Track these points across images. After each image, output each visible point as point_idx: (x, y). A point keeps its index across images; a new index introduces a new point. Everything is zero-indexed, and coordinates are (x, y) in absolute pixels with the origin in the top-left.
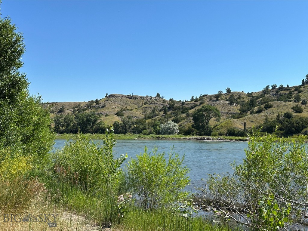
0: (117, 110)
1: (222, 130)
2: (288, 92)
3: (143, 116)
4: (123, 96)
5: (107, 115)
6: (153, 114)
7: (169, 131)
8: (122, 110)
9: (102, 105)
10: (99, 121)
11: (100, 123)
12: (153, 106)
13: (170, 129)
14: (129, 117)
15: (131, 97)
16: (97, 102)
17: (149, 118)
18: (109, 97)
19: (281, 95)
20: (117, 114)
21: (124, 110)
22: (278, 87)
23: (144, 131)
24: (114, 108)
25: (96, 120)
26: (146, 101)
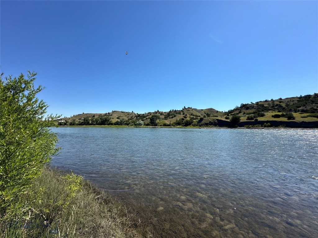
0: (117, 117)
1: (161, 124)
2: (179, 112)
3: (128, 119)
4: (119, 112)
5: (113, 118)
6: (132, 118)
7: (140, 124)
8: (119, 117)
9: (111, 115)
10: (110, 120)
11: (111, 121)
12: (131, 116)
13: (140, 123)
14: (123, 119)
15: (122, 112)
16: (109, 113)
17: (131, 120)
18: (114, 112)
19: (177, 113)
20: (117, 118)
21: (120, 117)
22: (174, 110)
23: (130, 124)
24: (116, 116)
25: (109, 120)
26: (128, 114)
